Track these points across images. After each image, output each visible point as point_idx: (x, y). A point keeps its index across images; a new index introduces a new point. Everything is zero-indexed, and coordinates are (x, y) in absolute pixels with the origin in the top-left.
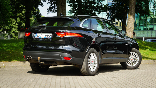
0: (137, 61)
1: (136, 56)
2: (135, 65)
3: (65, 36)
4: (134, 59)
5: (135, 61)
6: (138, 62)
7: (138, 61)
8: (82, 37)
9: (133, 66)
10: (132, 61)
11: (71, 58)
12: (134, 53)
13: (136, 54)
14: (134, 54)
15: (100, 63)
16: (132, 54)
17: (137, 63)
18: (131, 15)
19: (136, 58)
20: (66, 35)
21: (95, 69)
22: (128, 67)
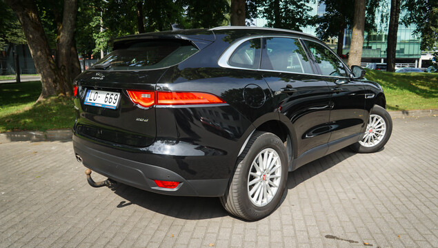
0: (381, 133)
1: (379, 123)
2: (376, 143)
3: (156, 103)
4: (374, 131)
5: (376, 135)
6: (382, 137)
7: (383, 134)
8: (223, 102)
9: (373, 145)
10: (372, 135)
11: (180, 183)
12: (376, 116)
13: (381, 119)
14: (377, 120)
15: (290, 170)
16: (373, 118)
17: (380, 139)
18: (358, 29)
19: (380, 127)
20: (160, 102)
21: (274, 193)
22: (361, 149)
